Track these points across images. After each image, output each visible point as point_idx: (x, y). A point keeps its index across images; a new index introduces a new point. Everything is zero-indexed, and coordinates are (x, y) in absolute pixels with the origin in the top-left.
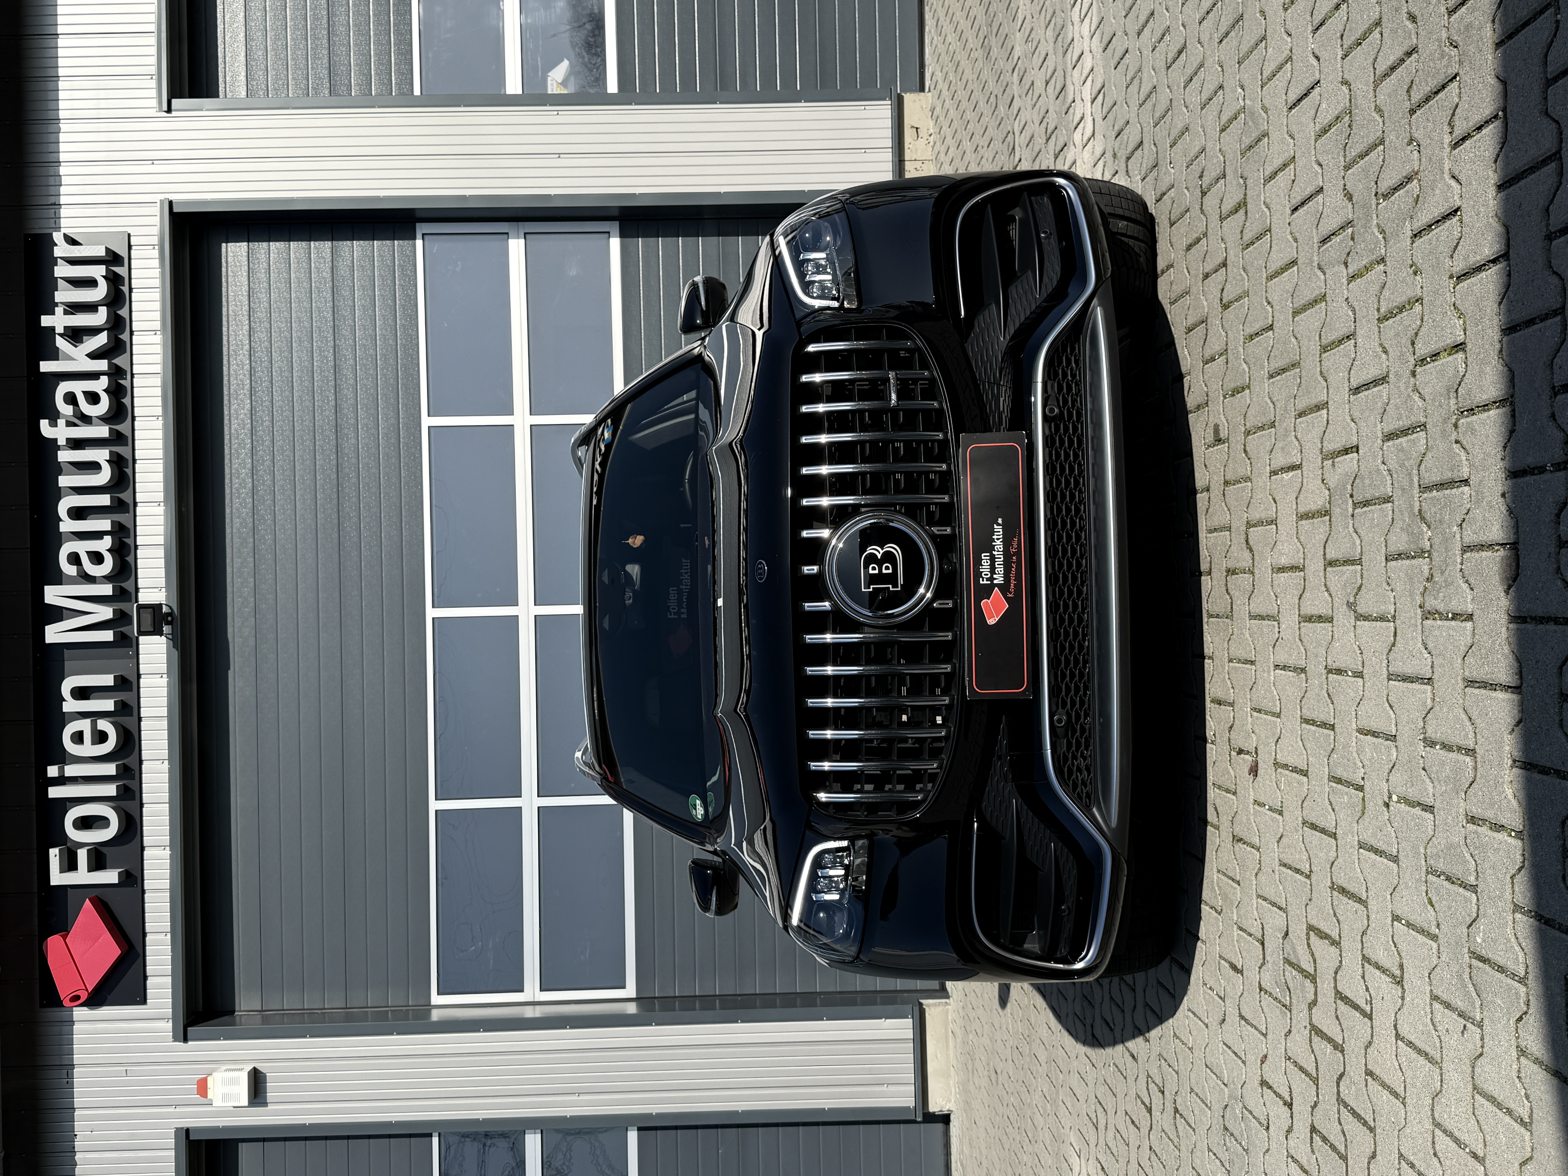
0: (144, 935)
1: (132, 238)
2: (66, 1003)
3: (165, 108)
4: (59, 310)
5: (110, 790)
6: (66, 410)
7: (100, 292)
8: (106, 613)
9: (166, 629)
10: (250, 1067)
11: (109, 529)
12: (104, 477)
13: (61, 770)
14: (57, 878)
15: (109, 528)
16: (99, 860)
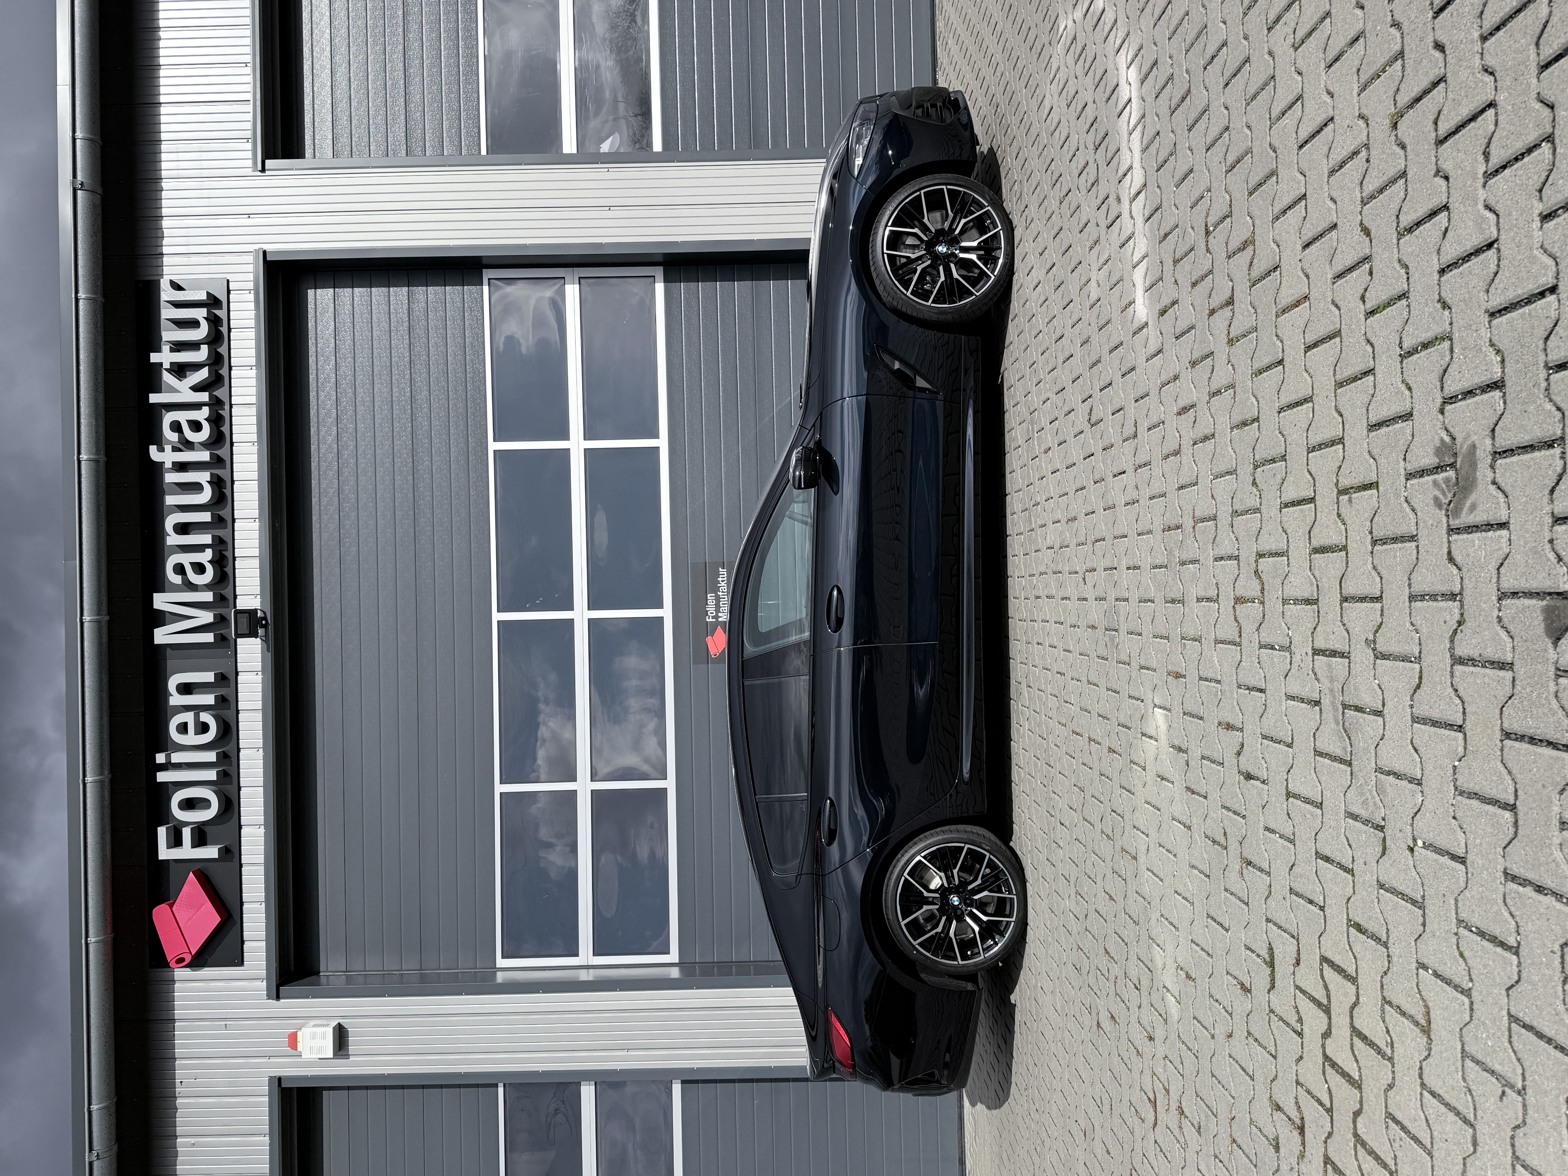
0: (242, 904)
1: (230, 284)
2: (172, 964)
3: (260, 167)
4: (166, 348)
5: (211, 775)
6: (172, 437)
7: (202, 332)
8: (207, 617)
9: (261, 631)
10: (334, 1023)
11: (210, 542)
12: (206, 496)
13: (168, 757)
14: (165, 853)
16: (201, 837)
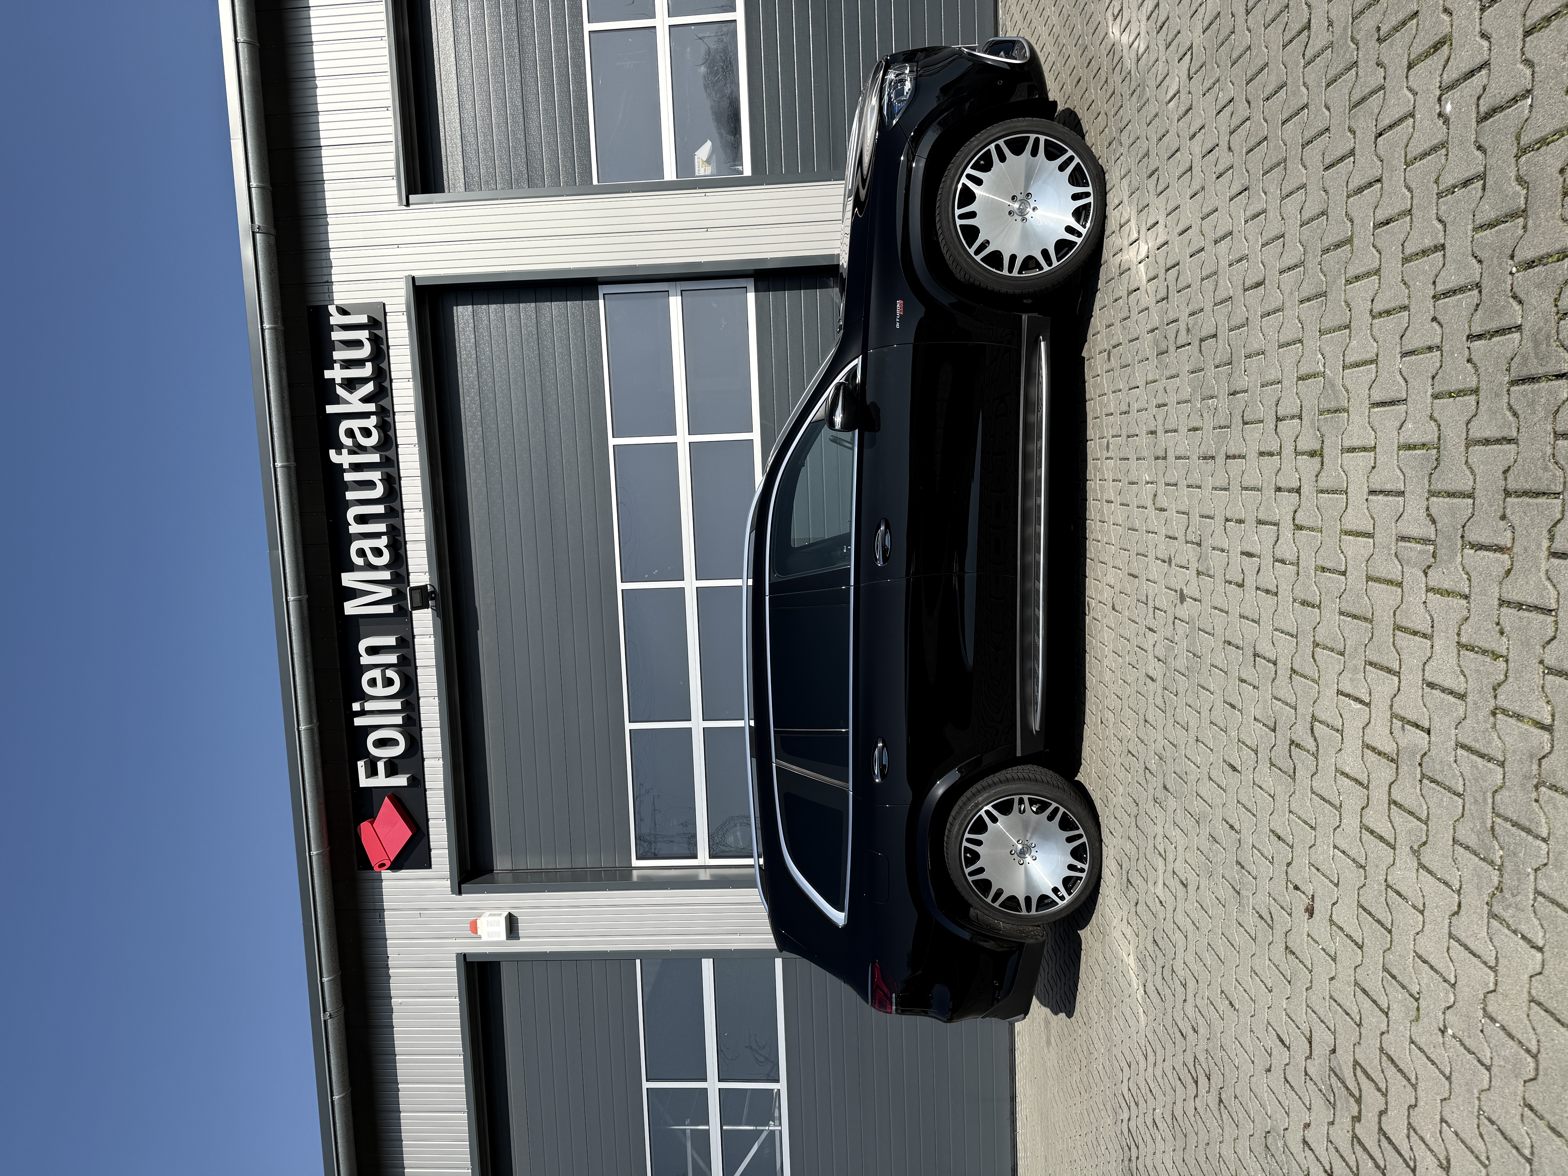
0: (427, 821)
1: (386, 307)
2: (376, 867)
3: (404, 202)
4: (337, 366)
5: (398, 720)
6: (347, 442)
7: (366, 350)
8: (386, 592)
9: (431, 603)
10: (506, 913)
12: (378, 492)
13: (362, 706)
14: (364, 782)
15: (385, 530)
16: (393, 768)
